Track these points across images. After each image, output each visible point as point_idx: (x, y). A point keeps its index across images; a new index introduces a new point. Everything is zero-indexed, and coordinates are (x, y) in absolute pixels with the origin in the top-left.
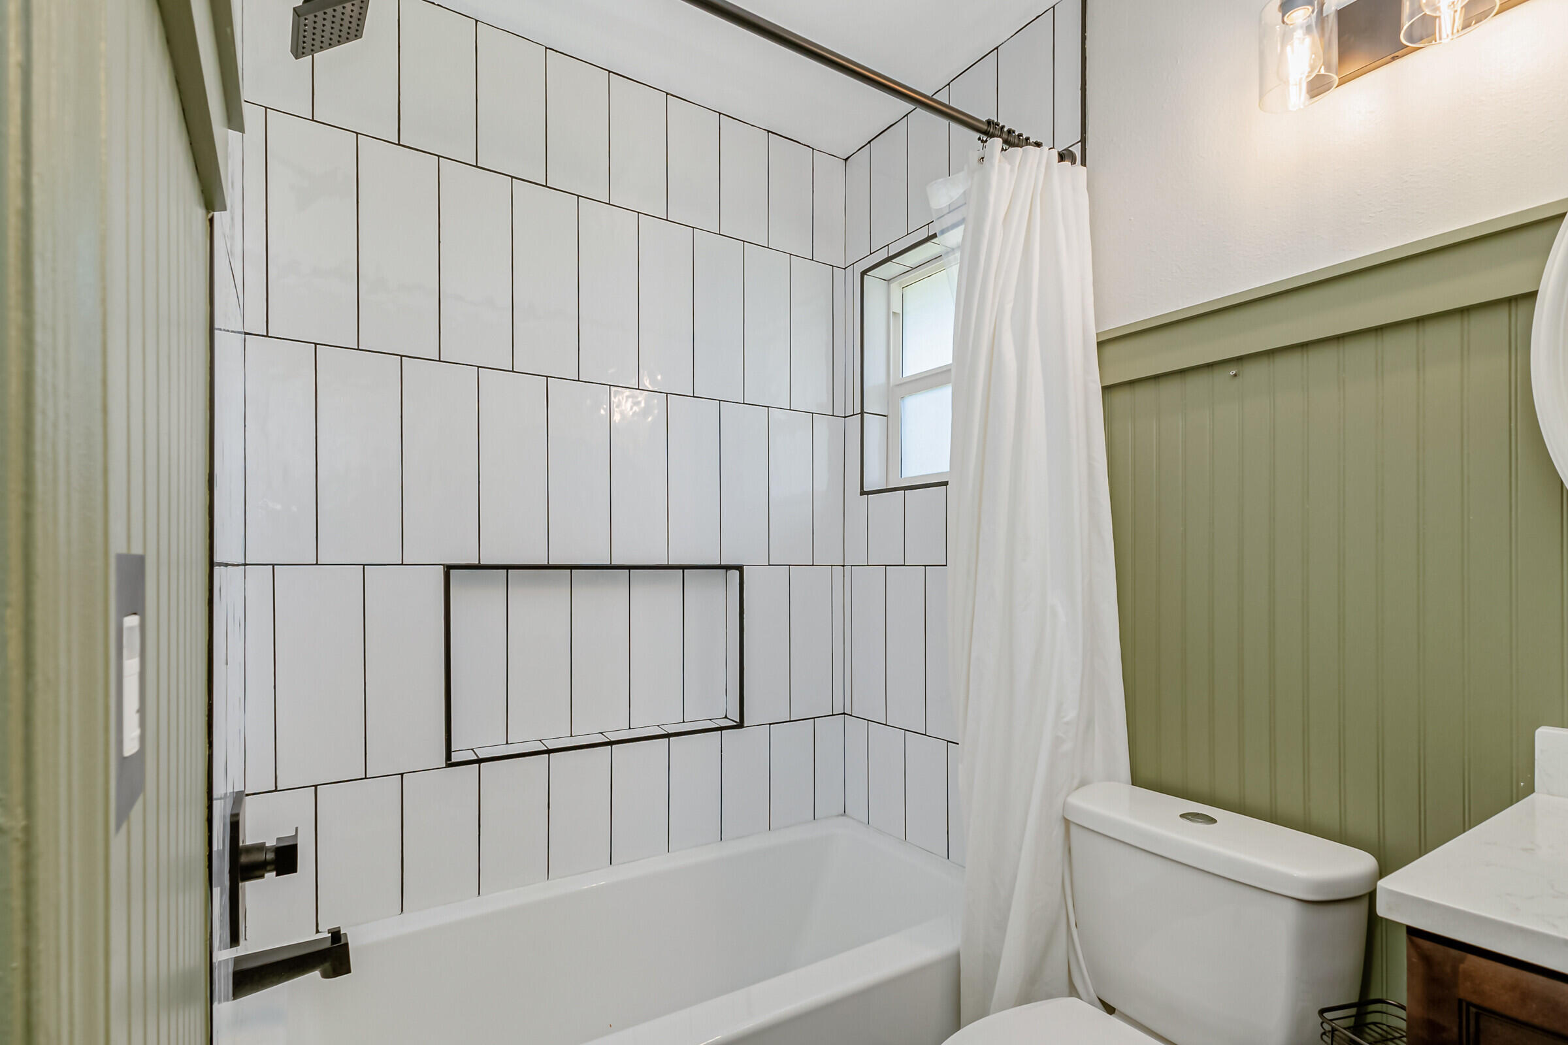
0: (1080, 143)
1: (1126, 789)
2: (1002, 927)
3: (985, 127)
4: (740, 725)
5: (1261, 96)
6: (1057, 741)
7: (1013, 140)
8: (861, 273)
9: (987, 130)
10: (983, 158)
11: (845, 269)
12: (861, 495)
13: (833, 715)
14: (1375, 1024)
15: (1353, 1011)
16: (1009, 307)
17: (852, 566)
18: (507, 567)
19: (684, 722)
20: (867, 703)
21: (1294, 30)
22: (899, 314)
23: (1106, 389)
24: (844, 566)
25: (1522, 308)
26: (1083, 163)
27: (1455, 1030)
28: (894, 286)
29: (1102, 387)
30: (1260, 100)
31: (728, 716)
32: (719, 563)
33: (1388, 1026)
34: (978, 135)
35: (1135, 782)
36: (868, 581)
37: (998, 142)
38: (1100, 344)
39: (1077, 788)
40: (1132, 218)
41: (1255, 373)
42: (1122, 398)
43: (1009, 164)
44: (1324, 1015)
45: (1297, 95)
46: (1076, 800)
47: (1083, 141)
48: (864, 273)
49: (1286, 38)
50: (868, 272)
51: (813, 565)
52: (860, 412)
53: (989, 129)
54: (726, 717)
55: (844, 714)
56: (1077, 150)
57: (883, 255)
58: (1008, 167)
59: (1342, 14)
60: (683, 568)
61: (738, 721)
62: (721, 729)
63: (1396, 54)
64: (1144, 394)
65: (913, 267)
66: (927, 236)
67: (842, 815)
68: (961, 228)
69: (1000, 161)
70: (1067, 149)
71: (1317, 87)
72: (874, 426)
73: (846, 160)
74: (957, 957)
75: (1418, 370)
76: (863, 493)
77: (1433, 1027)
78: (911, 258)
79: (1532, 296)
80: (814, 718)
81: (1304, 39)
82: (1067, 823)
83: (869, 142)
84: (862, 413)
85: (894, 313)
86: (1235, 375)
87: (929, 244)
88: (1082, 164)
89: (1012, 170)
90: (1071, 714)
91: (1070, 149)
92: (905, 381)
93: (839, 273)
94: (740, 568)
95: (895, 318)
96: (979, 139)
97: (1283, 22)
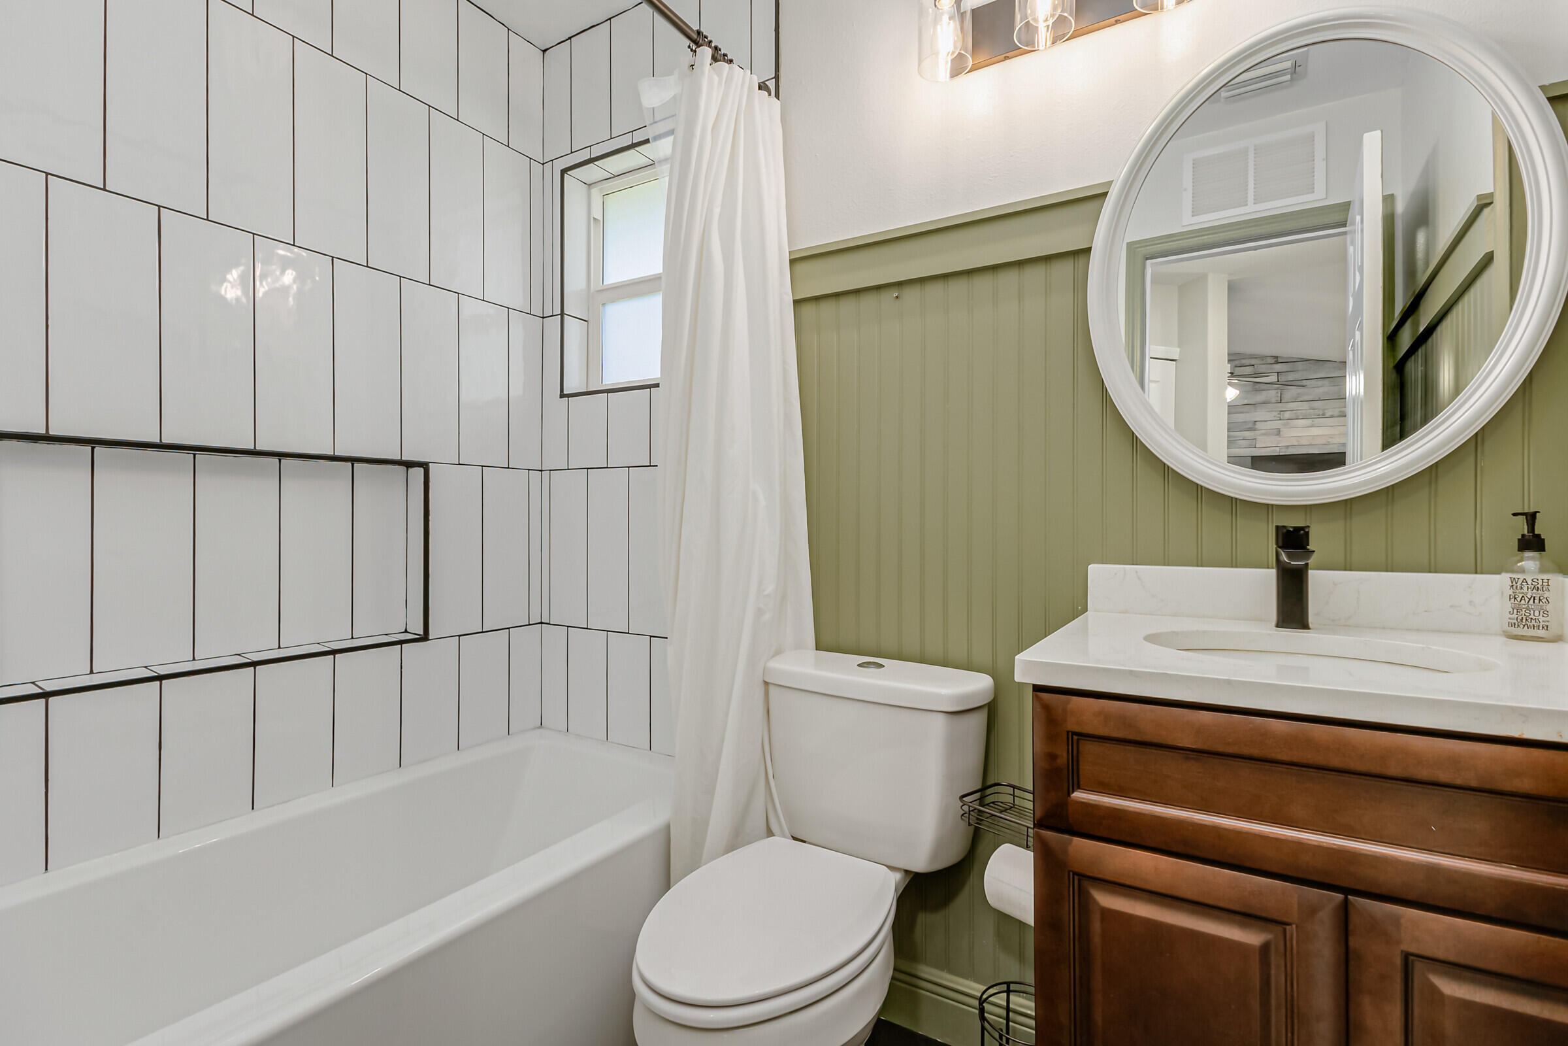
0: (774, 80)
1: (811, 653)
2: (710, 791)
3: (695, 36)
4: (425, 637)
5: (920, 61)
6: (759, 612)
7: (718, 56)
8: (561, 171)
9: (696, 40)
10: (692, 65)
11: (543, 164)
12: (561, 397)
13: (529, 625)
14: (993, 803)
15: (978, 795)
16: (717, 210)
17: (550, 470)
18: (94, 443)
19: (352, 638)
20: (567, 609)
21: (942, 14)
22: (599, 221)
23: (797, 302)
24: (541, 471)
25: (1081, 260)
26: (777, 96)
27: (1065, 755)
28: (595, 191)
29: (794, 300)
30: (919, 65)
31: (408, 630)
32: (400, 458)
33: (1002, 802)
34: (688, 42)
35: (818, 647)
36: (567, 486)
37: (707, 52)
38: (793, 262)
39: (773, 657)
40: (817, 155)
41: (911, 296)
42: (808, 310)
43: (718, 76)
44: (964, 799)
45: (944, 67)
46: (774, 664)
47: (777, 78)
48: (564, 172)
49: (936, 21)
50: (569, 171)
51: (508, 468)
52: (560, 313)
53: (697, 39)
54: (406, 631)
55: (541, 623)
56: (771, 84)
57: (584, 156)
58: (716, 79)
59: (975, 12)
60: (353, 460)
61: (422, 633)
62: (401, 642)
63: (1007, 55)
64: (827, 308)
65: (616, 174)
66: (631, 143)
67: (539, 728)
68: (670, 139)
69: (709, 71)
70: (763, 82)
71: (958, 68)
72: (573, 328)
73: (544, 51)
74: (668, 828)
75: (1019, 302)
76: (562, 396)
77: (1052, 757)
78: (615, 164)
79: (1087, 251)
80: (509, 628)
81: (949, 23)
82: (766, 683)
83: (570, 38)
84: (562, 314)
85: (594, 219)
86: (897, 297)
87: (632, 151)
88: (775, 96)
89: (720, 82)
90: (770, 588)
91: (766, 82)
92: (605, 288)
93: (538, 169)
94: (425, 466)
95: (597, 224)
96: (689, 47)
97: (936, 6)
